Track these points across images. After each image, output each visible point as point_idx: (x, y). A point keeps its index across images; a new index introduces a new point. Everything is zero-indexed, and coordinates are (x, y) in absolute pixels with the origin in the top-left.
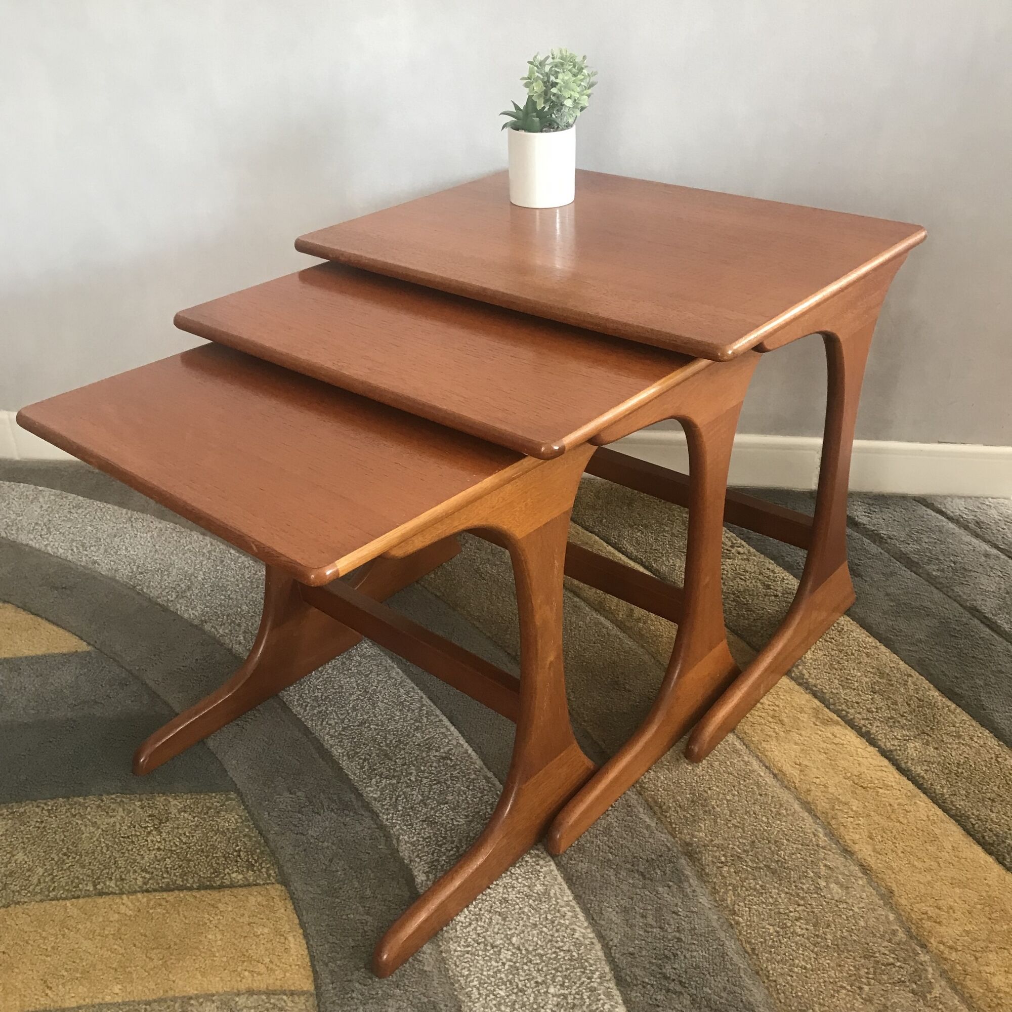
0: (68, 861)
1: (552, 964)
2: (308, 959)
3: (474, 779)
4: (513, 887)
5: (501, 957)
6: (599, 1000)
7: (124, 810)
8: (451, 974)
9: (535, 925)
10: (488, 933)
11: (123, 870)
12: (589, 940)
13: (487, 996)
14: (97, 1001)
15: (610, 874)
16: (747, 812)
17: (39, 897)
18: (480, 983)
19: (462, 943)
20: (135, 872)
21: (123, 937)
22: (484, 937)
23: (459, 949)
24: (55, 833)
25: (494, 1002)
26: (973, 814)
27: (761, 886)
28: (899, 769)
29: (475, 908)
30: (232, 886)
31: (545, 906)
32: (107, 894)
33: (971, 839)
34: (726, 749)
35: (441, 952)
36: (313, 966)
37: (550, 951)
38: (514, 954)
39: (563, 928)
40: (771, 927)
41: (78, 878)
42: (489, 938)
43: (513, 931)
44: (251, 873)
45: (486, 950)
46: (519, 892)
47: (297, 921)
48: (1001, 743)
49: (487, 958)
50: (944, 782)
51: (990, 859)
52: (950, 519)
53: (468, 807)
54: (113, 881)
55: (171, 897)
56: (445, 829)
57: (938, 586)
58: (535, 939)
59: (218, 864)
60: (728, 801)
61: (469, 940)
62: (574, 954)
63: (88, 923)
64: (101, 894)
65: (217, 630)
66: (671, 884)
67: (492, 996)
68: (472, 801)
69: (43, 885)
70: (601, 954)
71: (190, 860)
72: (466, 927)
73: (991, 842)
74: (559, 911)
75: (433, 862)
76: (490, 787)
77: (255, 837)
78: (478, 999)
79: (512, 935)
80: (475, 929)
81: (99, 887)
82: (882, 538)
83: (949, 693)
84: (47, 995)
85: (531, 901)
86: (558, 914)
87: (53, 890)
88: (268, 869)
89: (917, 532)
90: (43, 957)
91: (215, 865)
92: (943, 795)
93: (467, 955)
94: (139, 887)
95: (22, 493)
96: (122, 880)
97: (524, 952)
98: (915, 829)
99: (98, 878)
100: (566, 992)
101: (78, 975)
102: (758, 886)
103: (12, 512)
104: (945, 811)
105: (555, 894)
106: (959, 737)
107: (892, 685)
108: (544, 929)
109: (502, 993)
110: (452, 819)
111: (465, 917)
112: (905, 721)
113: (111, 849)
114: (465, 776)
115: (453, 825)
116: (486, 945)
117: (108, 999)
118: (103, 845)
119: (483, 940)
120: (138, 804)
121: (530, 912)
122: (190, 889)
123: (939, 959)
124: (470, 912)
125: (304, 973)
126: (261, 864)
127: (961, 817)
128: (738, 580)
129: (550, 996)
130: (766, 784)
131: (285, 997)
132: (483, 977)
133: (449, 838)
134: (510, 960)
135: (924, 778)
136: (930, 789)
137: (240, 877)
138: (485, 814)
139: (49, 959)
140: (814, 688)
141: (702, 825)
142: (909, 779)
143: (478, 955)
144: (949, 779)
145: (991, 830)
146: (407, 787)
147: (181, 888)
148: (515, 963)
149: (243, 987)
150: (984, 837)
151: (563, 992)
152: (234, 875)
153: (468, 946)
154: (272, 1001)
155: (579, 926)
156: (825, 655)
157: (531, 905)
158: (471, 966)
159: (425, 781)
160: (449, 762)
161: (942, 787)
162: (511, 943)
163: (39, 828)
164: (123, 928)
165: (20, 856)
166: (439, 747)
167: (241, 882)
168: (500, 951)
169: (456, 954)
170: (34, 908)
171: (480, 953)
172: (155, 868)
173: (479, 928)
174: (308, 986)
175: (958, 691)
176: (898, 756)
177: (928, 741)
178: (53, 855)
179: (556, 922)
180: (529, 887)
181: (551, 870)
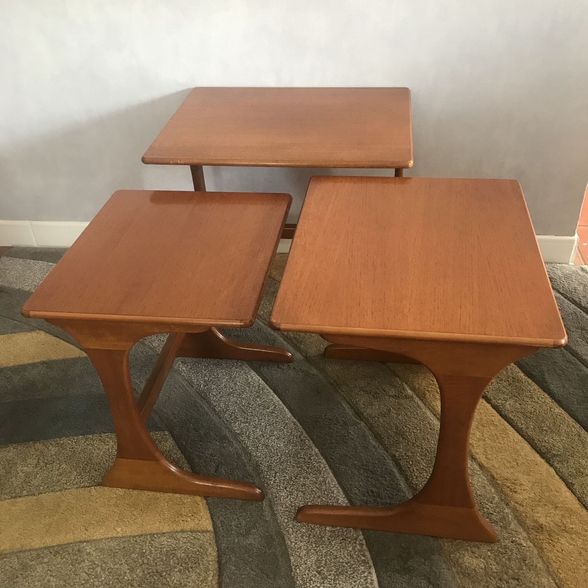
0: (88, 468)
2: (209, 515)
3: (287, 423)
4: (308, 478)
6: (351, 532)
7: (113, 441)
8: (279, 521)
9: (319, 497)
10: (296, 501)
12: (346, 504)
13: (297, 532)
14: (109, 536)
15: (355, 471)
16: (424, 439)
17: (76, 486)
18: (293, 526)
19: (284, 506)
21: (119, 505)
22: (294, 503)
23: (282, 509)
24: (80, 453)
25: (300, 535)
26: (536, 438)
28: (501, 415)
29: (290, 489)
31: (324, 488)
33: (534, 451)
34: (414, 406)
35: (274, 511)
36: (212, 518)
39: (333, 498)
41: (94, 476)
46: (311, 481)
48: (553, 401)
50: (523, 422)
51: (543, 461)
53: (285, 438)
56: (274, 449)
60: (414, 432)
61: (287, 505)
63: (101, 499)
65: (151, 344)
66: (386, 476)
67: (299, 532)
68: (287, 434)
69: (77, 480)
73: (544, 452)
74: (331, 490)
76: (295, 427)
77: (179, 454)
78: (293, 533)
80: (290, 499)
83: (529, 374)
84: (85, 533)
85: (317, 485)
86: (330, 491)
87: (83, 482)
90: (82, 515)
92: (522, 428)
93: (286, 512)
95: (41, 267)
98: (507, 447)
100: (335, 529)
103: (37, 278)
104: (523, 436)
105: (329, 482)
106: (532, 398)
108: (324, 499)
109: (304, 530)
110: (277, 444)
111: (285, 494)
112: (505, 390)
113: (108, 461)
114: (282, 421)
115: (277, 446)
117: (114, 535)
118: (104, 459)
119: (294, 504)
121: (317, 490)
123: (515, 510)
124: (287, 491)
125: (208, 522)
127: (530, 439)
129: (327, 531)
130: (434, 424)
131: (200, 534)
133: (276, 454)
135: (512, 419)
136: (516, 425)
138: (293, 441)
139: (84, 516)
141: (401, 446)
142: (505, 420)
144: (526, 421)
145: (544, 446)
146: (254, 427)
149: (179, 529)
150: (540, 450)
151: (333, 529)
153: (287, 508)
154: (194, 535)
155: (341, 497)
157: (317, 487)
158: (288, 517)
159: (263, 424)
161: (522, 424)
163: (72, 451)
164: (118, 501)
165: (64, 466)
166: (269, 406)
169: (281, 511)
170: (74, 491)
173: (292, 499)
174: (210, 528)
175: (534, 373)
176: (501, 408)
177: (516, 400)
178: (80, 465)
179: (329, 495)
180: (316, 478)
181: (326, 470)
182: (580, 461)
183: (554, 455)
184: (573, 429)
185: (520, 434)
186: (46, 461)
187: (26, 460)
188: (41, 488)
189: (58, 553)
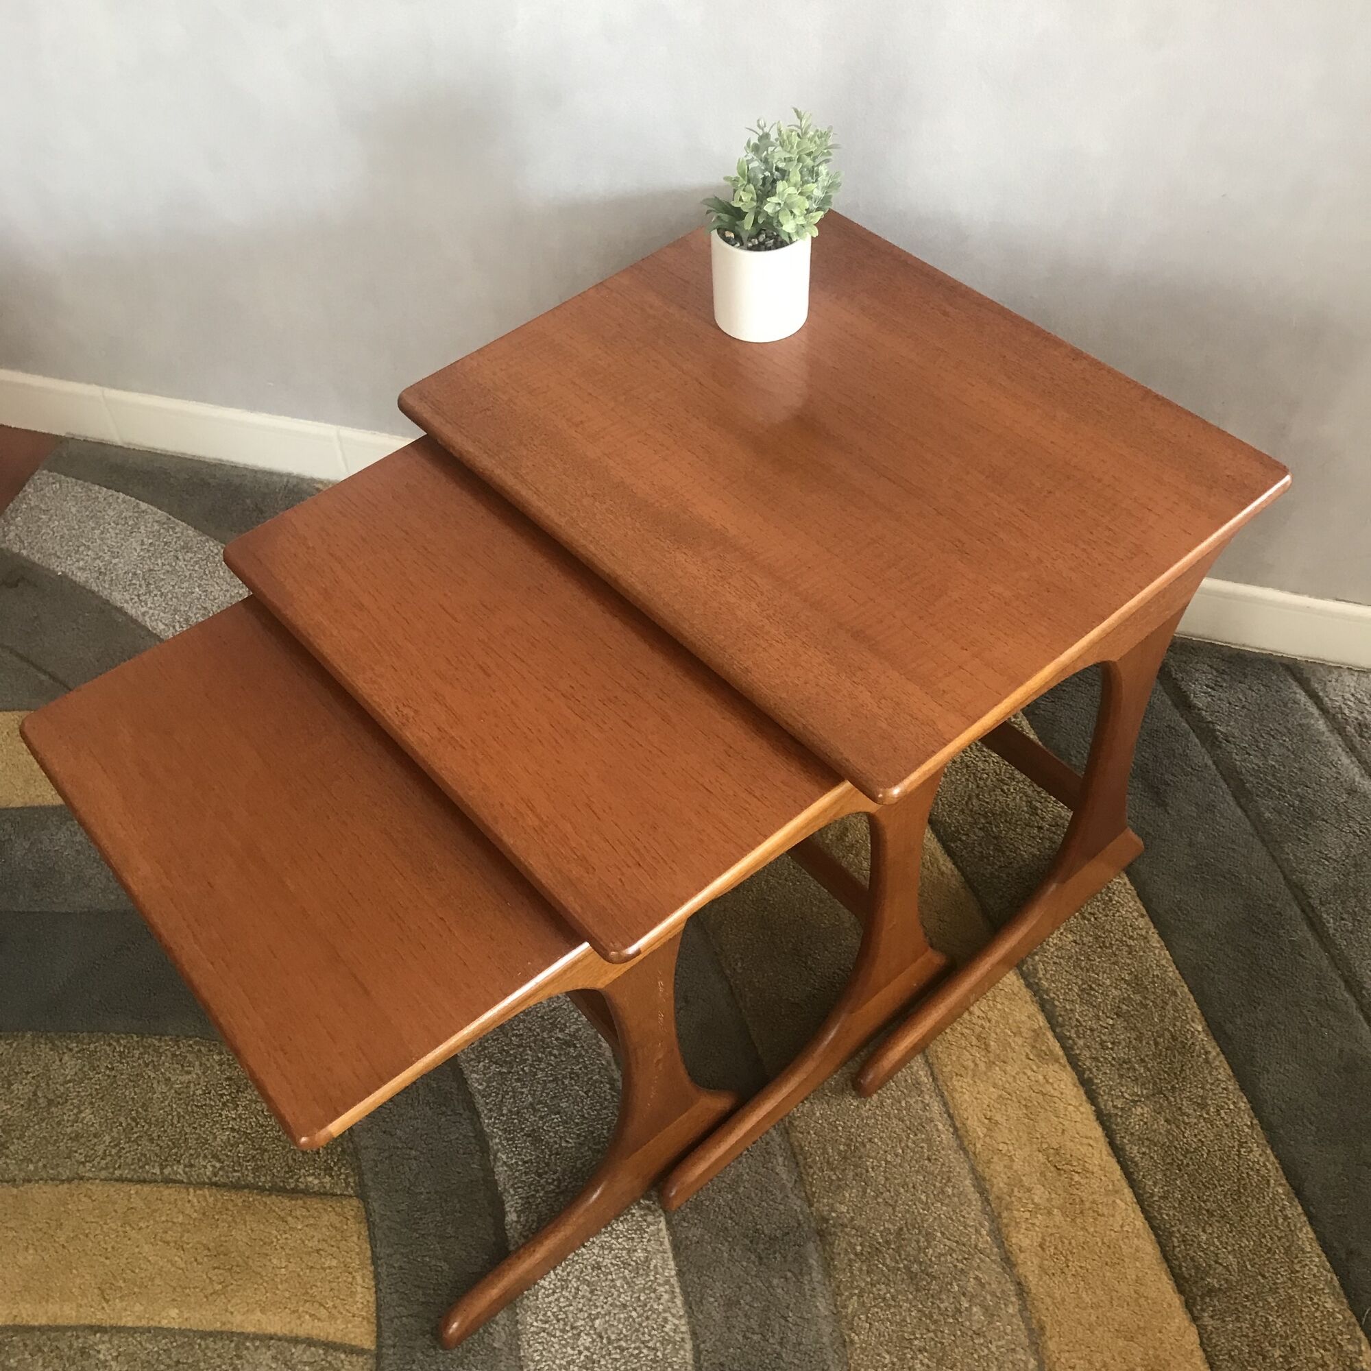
0: (135, 1130)
1: (632, 1362)
2: (373, 1309)
3: (596, 1081)
4: (611, 1249)
5: (579, 1343)
7: (201, 1065)
8: (522, 1354)
9: (624, 1306)
10: (571, 1308)
11: (192, 1152)
12: (681, 1335)
14: (152, 1323)
15: (723, 1248)
16: (905, 1185)
19: (541, 1316)
20: (205, 1157)
21: (185, 1246)
22: (565, 1313)
23: (535, 1324)
24: (125, 1086)
26: (1179, 1231)
27: (892, 1296)
28: (1111, 1143)
29: (563, 1271)
30: (307, 1192)
31: (640, 1281)
32: (175, 1181)
33: (1165, 1265)
34: (906, 1081)
35: (517, 1322)
36: (378, 1319)
37: (633, 1346)
38: (594, 1341)
39: (655, 1316)
40: (887, 1356)
41: (145, 1155)
42: (570, 1315)
43: (599, 1310)
44: (328, 1179)
45: (564, 1331)
46: (616, 1257)
47: (369, 1254)
48: (1255, 1122)
49: (563, 1342)
50: (1159, 1176)
51: (1176, 1300)
52: (1324, 710)
53: (583, 1124)
54: (182, 1166)
55: (238, 1198)
56: (551, 1151)
57: (1266, 837)
58: (621, 1326)
59: (294, 1160)
60: (887, 1162)
61: (549, 1314)
62: (659, 1354)
63: (152, 1222)
64: (168, 1181)
66: (789, 1274)
68: (588, 1113)
69: (109, 1158)
70: (689, 1357)
71: (266, 1150)
72: (548, 1296)
73: (1188, 1276)
74: (655, 1291)
75: (528, 1198)
76: (613, 1096)
79: (597, 1316)
80: (558, 1300)
81: (166, 1171)
82: (1216, 738)
83: (1217, 1029)
84: (103, 1308)
85: (627, 1272)
86: (653, 1295)
87: (119, 1167)
88: (347, 1176)
89: (1268, 733)
90: (103, 1259)
91: (290, 1162)
92: (1152, 1195)
93: (542, 1334)
94: (208, 1178)
95: (122, 512)
96: (191, 1166)
97: (605, 1341)
98: (1100, 1244)
99: (166, 1160)
101: (136, 1290)
102: (888, 1295)
103: (106, 549)
104: (1148, 1218)
105: (655, 1267)
106: (1203, 1106)
107: (1145, 1006)
110: (561, 1137)
111: (550, 1282)
112: (1142, 1070)
113: (182, 1120)
114: (587, 1075)
115: (560, 1146)
116: (565, 1324)
117: (164, 1323)
118: (175, 1113)
119: (564, 1316)
120: (216, 1057)
121: (623, 1287)
122: (262, 1190)
124: (556, 1275)
125: (367, 1326)
126: (340, 1169)
127: (1164, 1231)
128: (998, 792)
130: (941, 1142)
131: (343, 1356)
132: (554, 1367)
133: (552, 1166)
134: (587, 1349)
135: (1137, 1165)
136: (1140, 1182)
137: (316, 1182)
138: (599, 1136)
139: (108, 1262)
140: (1045, 997)
141: (847, 1195)
142: (1119, 1162)
143: (554, 1336)
144: (1168, 1173)
145: (1192, 1259)
146: (518, 1080)
147: (251, 1187)
148: (593, 1354)
149: (301, 1333)
150: (1180, 1267)
152: (310, 1179)
153: (546, 1322)
154: (329, 1358)
155: (673, 1316)
156: (1075, 942)
157: (625, 1278)
158: (544, 1349)
159: (540, 1075)
160: (572, 1050)
161: (1155, 1184)
162: (592, 1327)
163: (109, 1076)
164: (186, 1235)
165: (87, 1114)
166: (565, 1025)
167: (316, 1189)
168: (579, 1335)
169: (532, 1329)
170: (97, 1189)
171: (558, 1333)
172: (227, 1156)
173: (562, 1300)
174: (369, 1343)
175: (1229, 1027)
176: (1117, 1125)
177: (1161, 1105)
178: (122, 1119)
179: (649, 1305)
180: (629, 1251)
181: (659, 1230)
182: (1271, 1319)
183: (1211, 1291)
184: (1280, 1220)
185: (1143, 1210)
186: (51, 1096)
187: (10, 1084)
188: (31, 1167)
189: (40, 1350)
